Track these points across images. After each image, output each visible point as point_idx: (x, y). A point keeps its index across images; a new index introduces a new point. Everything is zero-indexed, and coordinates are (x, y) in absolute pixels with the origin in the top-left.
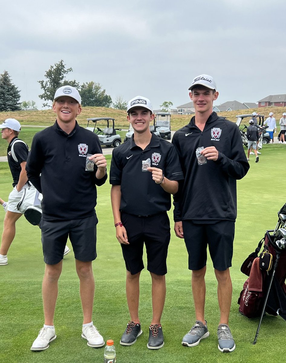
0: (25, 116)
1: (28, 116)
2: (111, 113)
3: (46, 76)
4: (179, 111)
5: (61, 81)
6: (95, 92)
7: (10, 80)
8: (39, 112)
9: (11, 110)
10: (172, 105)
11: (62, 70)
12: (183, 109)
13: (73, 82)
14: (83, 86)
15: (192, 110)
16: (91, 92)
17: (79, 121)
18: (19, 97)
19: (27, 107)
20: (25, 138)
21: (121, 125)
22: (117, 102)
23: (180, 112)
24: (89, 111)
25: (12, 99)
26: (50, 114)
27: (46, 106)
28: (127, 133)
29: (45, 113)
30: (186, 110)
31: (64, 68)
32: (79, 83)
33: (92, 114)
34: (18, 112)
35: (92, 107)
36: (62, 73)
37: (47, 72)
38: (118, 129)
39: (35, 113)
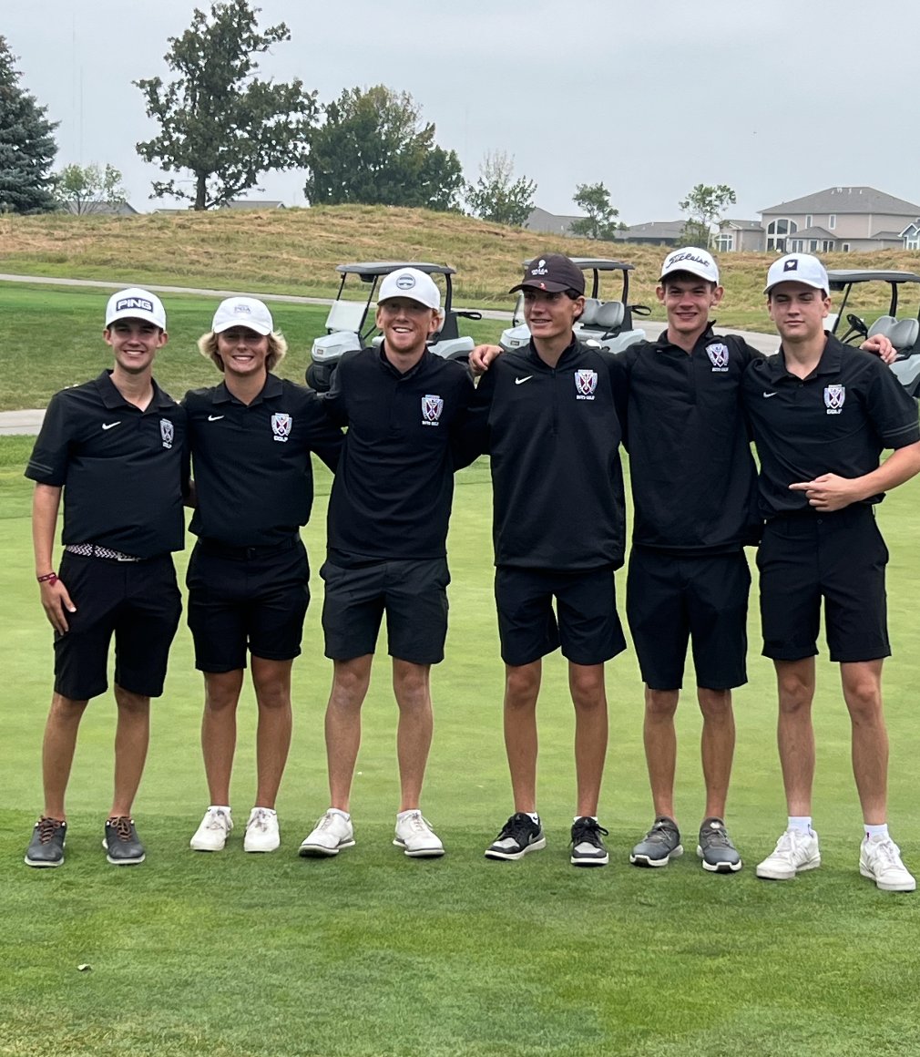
0: (75, 237)
1: (89, 239)
2: (450, 234)
3: (174, 59)
4: (771, 231)
5: (238, 83)
6: (388, 134)
7: (14, 74)
8: (134, 224)
9: (15, 210)
10: (733, 200)
11: (245, 36)
12: (790, 220)
13: (290, 87)
14: (333, 111)
15: (830, 229)
16: (371, 135)
17: (307, 266)
18: (52, 151)
19: (84, 192)
20: (76, 340)
21: (489, 289)
22: (484, 180)
23: (776, 236)
24: (353, 223)
25: (19, 158)
26: (182, 234)
27: (165, 194)
28: (505, 331)
29: (160, 228)
30: (802, 224)
31: (252, 26)
32: (316, 92)
33: (365, 239)
34: (44, 220)
35: (370, 208)
36: (244, 48)
37: (177, 41)
38: (467, 315)
39: (116, 228)
